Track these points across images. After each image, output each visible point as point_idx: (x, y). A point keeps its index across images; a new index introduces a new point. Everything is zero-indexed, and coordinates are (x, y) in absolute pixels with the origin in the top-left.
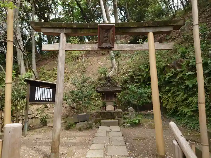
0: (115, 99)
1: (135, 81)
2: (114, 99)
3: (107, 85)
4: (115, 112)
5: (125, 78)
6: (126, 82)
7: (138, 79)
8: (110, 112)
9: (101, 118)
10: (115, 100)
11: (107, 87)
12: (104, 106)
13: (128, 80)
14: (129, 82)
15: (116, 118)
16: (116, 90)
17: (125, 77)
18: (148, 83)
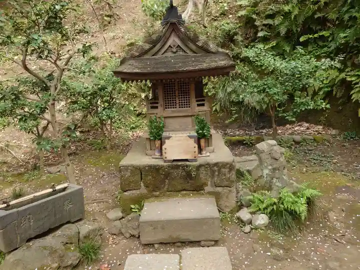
0: (203, 105)
1: (260, 34)
2: (198, 105)
3: (166, 47)
4: (200, 166)
5: (227, 28)
6: (229, 39)
7: (269, 26)
8: (183, 166)
9: (143, 190)
10: (201, 108)
11: (166, 54)
12: (157, 137)
13: (236, 34)
14: (239, 38)
15: (208, 188)
16: (205, 66)
17: (228, 24)
18: (302, 39)
